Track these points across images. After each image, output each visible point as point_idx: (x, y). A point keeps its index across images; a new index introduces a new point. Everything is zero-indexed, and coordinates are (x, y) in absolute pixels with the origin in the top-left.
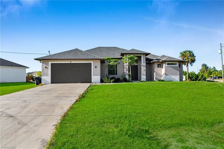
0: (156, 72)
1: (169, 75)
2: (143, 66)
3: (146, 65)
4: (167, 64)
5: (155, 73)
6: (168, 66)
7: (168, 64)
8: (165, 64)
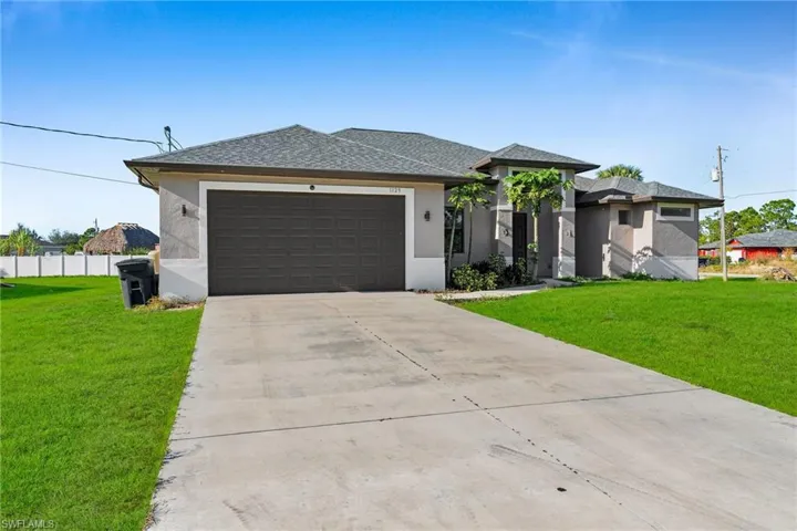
0: (613, 244)
1: (667, 257)
2: (566, 215)
3: (576, 213)
4: (659, 210)
5: (605, 248)
6: (663, 219)
7: (665, 212)
8: (655, 211)
